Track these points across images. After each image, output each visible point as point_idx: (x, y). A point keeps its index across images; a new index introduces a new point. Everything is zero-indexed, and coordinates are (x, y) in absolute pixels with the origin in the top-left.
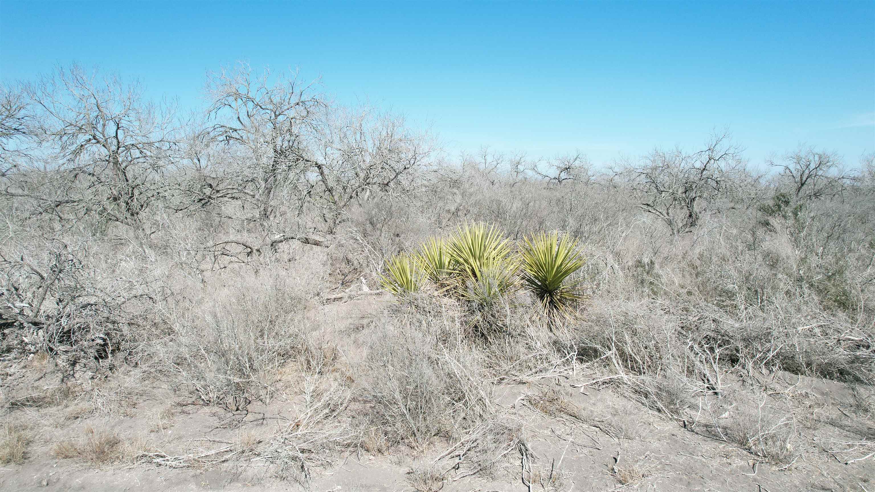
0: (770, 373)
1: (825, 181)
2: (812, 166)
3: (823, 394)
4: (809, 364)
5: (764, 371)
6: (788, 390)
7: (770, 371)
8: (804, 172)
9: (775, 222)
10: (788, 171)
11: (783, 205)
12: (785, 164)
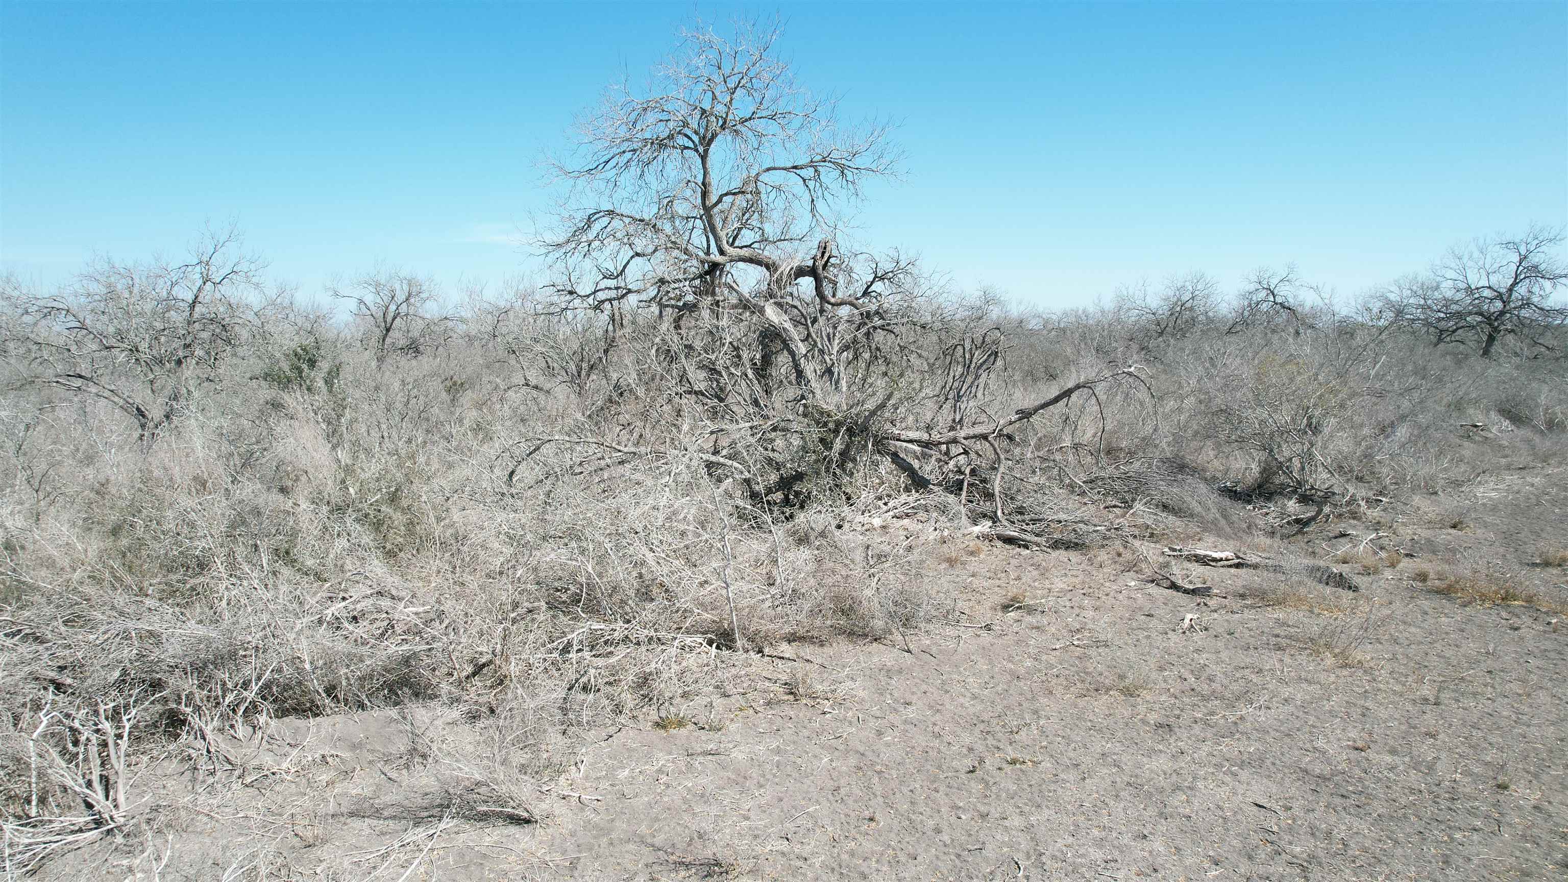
0: (254, 732)
1: (421, 324)
2: (400, 297)
3: (354, 747)
4: (330, 690)
5: (242, 730)
6: (289, 759)
7: (254, 727)
8: (387, 308)
9: (293, 399)
10: (362, 306)
11: (305, 366)
12: (357, 293)
